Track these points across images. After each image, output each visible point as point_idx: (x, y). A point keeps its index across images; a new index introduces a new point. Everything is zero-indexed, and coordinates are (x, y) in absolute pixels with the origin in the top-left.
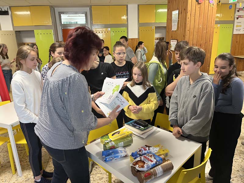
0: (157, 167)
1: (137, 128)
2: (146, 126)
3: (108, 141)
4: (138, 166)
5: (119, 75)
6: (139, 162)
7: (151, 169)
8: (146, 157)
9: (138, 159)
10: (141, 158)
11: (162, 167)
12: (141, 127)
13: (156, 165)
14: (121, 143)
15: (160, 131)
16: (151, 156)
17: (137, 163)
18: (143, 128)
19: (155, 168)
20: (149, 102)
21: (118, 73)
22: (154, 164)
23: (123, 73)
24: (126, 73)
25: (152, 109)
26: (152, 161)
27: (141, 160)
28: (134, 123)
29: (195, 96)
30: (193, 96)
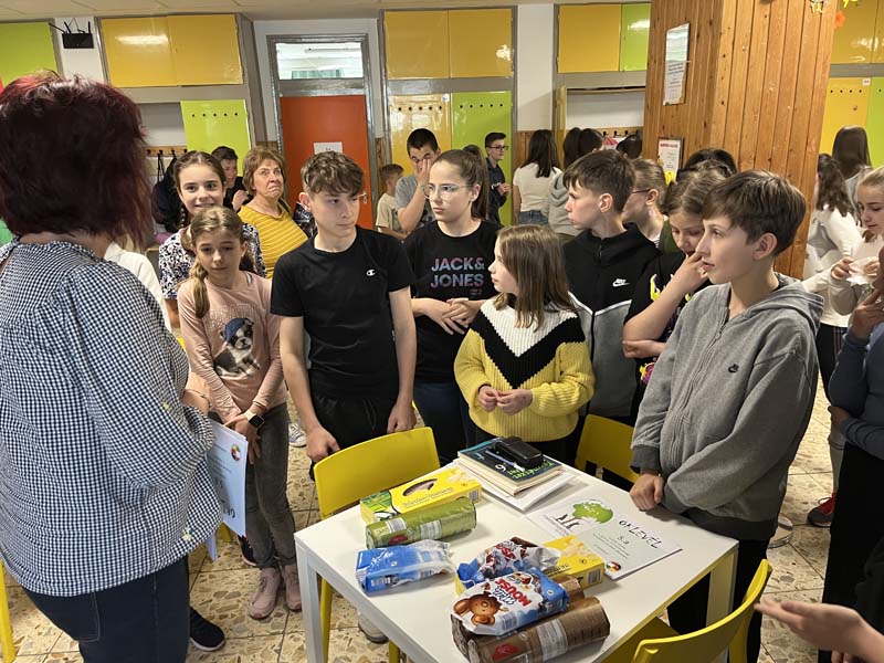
0: (546, 624)
1: (500, 471)
2: (534, 465)
3: (384, 515)
4: (470, 614)
5: (448, 267)
6: (478, 602)
7: (520, 629)
8: (504, 585)
9: (478, 589)
10: (487, 586)
11: (565, 626)
12: (516, 466)
13: (540, 616)
14: (429, 525)
15: (586, 485)
16: (527, 581)
17: (469, 605)
18: (522, 469)
19: (538, 627)
20: (558, 378)
21: (445, 260)
22: (531, 612)
23: (462, 264)
24: (473, 264)
26: (525, 601)
27: (486, 594)
28: (492, 450)
29: (736, 367)
30: (727, 364)
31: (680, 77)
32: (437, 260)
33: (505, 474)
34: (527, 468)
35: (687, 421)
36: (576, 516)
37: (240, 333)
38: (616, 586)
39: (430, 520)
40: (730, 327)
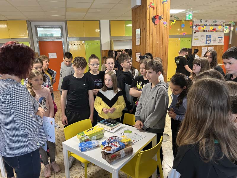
0: (121, 150)
1: (108, 125)
2: (114, 123)
3: (83, 136)
4: (106, 150)
6: (107, 147)
7: (116, 152)
8: (112, 144)
9: (107, 145)
10: (109, 145)
11: (125, 150)
12: (111, 124)
13: (120, 149)
14: (94, 137)
15: (126, 127)
16: (117, 143)
17: (106, 148)
19: (120, 151)
20: (118, 104)
22: (118, 148)
23: (97, 81)
24: (99, 81)
26: (117, 146)
27: (109, 146)
28: (105, 122)
29: (154, 97)
30: (152, 97)
31: (139, 39)
33: (109, 126)
34: (113, 124)
35: (145, 110)
36: (124, 133)
37: (43, 101)
38: (134, 144)
39: (94, 136)
40: (152, 90)
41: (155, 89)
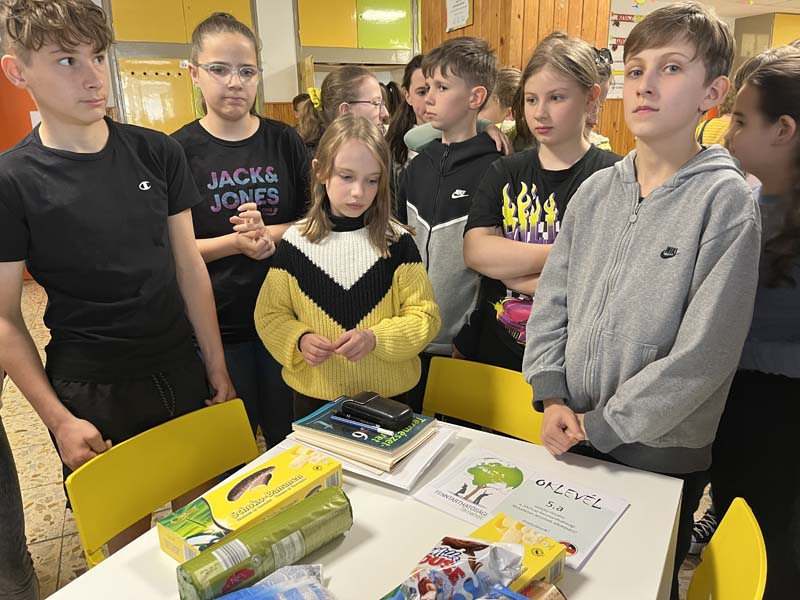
1: (361, 440)
2: (402, 424)
3: (205, 540)
5: (230, 181)
12: (380, 430)
14: (285, 541)
15: (469, 441)
18: (391, 433)
21: (224, 173)
23: (249, 176)
24: (263, 174)
25: (417, 336)
28: (338, 415)
29: (672, 250)
30: (657, 249)
32: (214, 174)
33: (368, 442)
34: (395, 430)
36: (477, 483)
39: (286, 533)
40: (648, 206)
41: (679, 195)
